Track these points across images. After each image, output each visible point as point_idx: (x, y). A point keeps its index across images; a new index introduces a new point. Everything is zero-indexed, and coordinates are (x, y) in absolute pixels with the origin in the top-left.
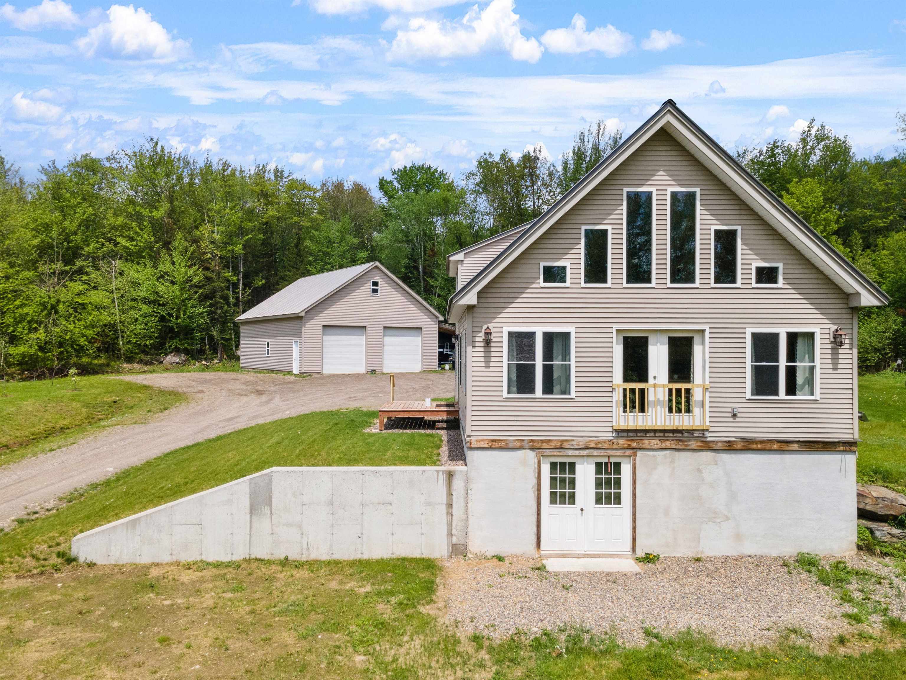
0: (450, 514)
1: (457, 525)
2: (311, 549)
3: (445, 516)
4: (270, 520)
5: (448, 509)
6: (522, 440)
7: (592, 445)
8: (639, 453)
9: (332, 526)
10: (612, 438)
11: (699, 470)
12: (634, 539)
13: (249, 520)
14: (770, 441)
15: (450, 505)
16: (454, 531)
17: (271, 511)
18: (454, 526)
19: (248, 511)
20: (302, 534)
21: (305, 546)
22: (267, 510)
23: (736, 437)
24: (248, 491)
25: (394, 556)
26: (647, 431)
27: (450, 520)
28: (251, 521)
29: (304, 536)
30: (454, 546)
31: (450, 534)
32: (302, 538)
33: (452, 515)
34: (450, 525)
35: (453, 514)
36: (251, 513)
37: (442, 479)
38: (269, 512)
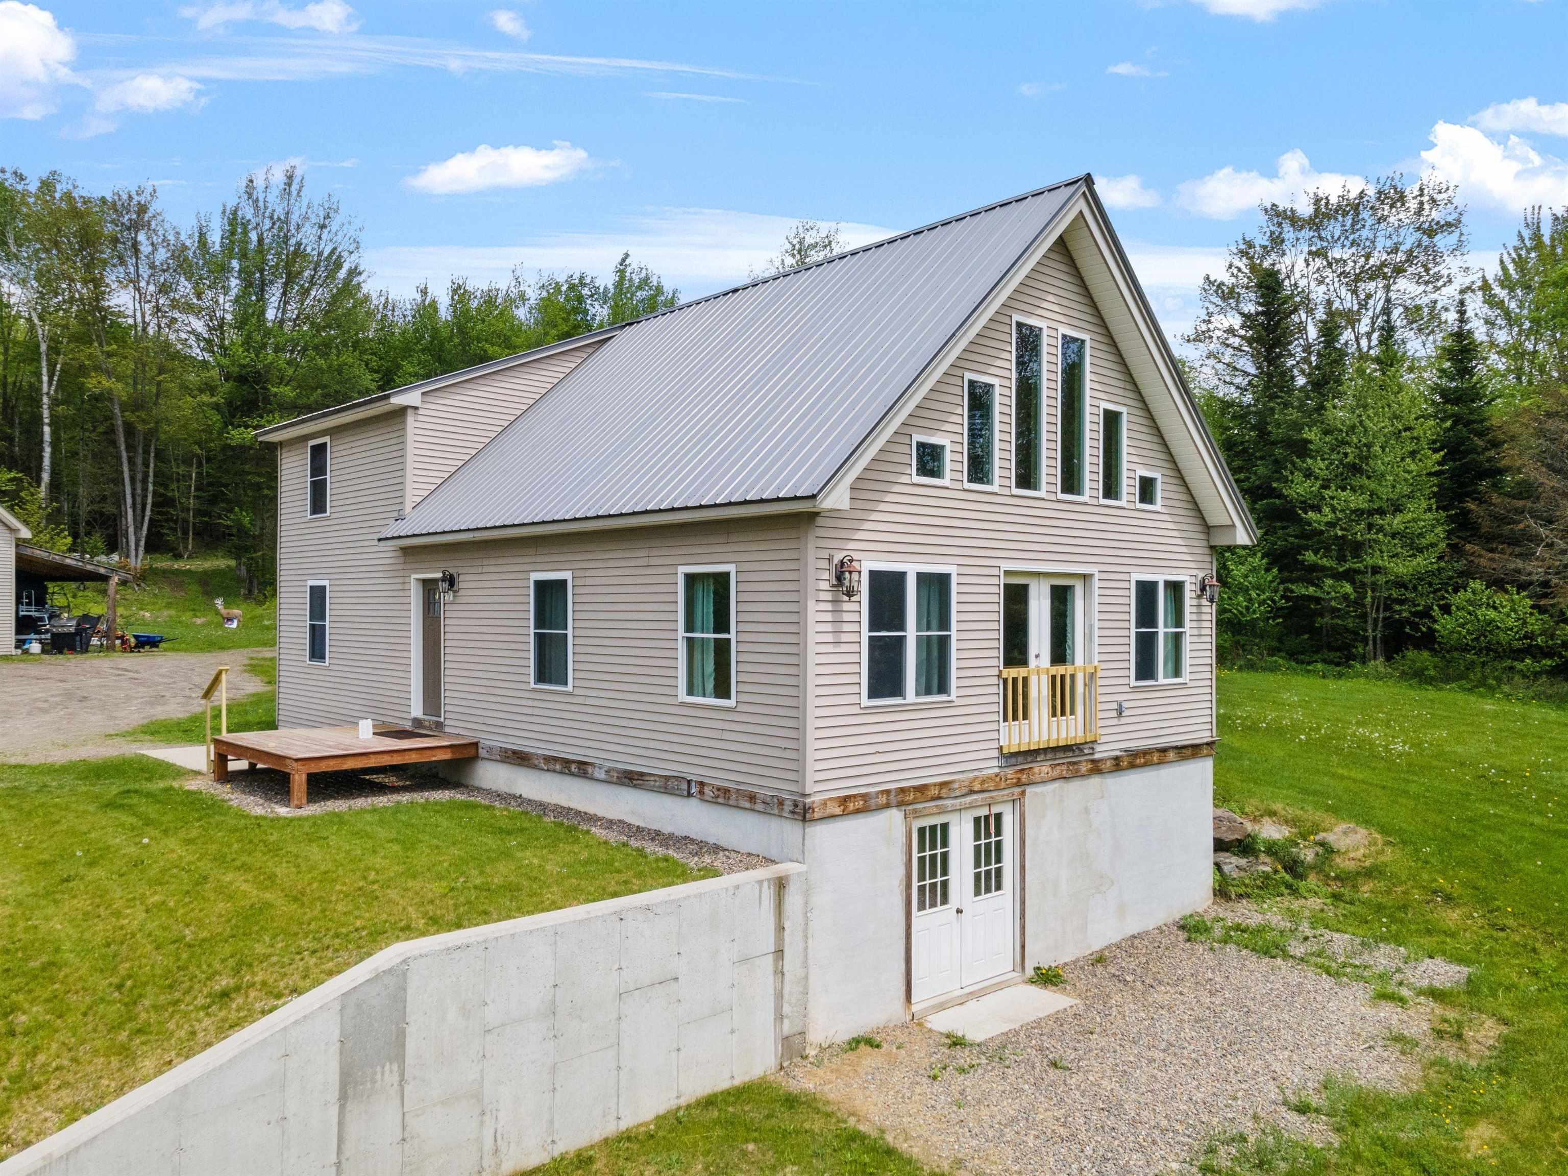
0: (780, 973)
1: (790, 994)
2: (503, 1148)
3: (771, 978)
4: (398, 1101)
5: (776, 961)
6: (888, 792)
7: (977, 787)
8: (1030, 790)
9: (554, 1069)
10: (997, 770)
11: (1087, 810)
12: (1023, 947)
13: (335, 1120)
14: (1146, 753)
15: (779, 953)
16: (786, 1009)
17: (402, 1075)
18: (786, 997)
19: (333, 1094)
20: (483, 1113)
21: (488, 1144)
22: (390, 1075)
23: (1121, 750)
24: (336, 1034)
25: (683, 1102)
26: (1037, 752)
27: (779, 986)
28: (341, 1124)
29: (487, 1118)
30: (786, 1039)
31: (780, 1017)
32: (482, 1123)
33: (783, 974)
34: (779, 996)
35: (785, 970)
36: (343, 1098)
37: (768, 893)
38: (396, 1078)
